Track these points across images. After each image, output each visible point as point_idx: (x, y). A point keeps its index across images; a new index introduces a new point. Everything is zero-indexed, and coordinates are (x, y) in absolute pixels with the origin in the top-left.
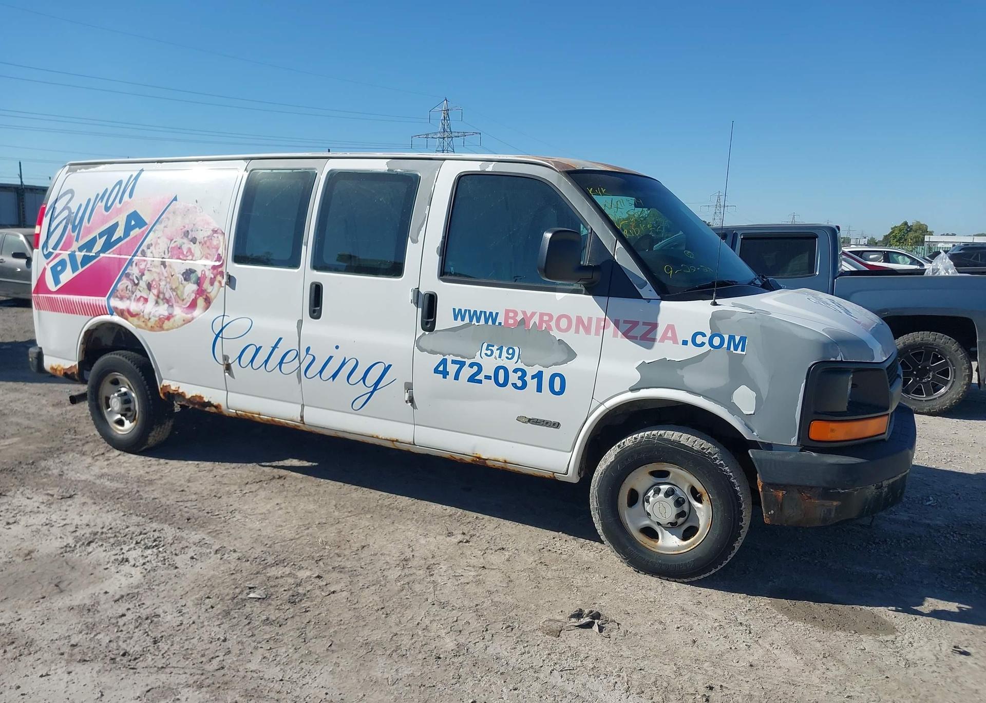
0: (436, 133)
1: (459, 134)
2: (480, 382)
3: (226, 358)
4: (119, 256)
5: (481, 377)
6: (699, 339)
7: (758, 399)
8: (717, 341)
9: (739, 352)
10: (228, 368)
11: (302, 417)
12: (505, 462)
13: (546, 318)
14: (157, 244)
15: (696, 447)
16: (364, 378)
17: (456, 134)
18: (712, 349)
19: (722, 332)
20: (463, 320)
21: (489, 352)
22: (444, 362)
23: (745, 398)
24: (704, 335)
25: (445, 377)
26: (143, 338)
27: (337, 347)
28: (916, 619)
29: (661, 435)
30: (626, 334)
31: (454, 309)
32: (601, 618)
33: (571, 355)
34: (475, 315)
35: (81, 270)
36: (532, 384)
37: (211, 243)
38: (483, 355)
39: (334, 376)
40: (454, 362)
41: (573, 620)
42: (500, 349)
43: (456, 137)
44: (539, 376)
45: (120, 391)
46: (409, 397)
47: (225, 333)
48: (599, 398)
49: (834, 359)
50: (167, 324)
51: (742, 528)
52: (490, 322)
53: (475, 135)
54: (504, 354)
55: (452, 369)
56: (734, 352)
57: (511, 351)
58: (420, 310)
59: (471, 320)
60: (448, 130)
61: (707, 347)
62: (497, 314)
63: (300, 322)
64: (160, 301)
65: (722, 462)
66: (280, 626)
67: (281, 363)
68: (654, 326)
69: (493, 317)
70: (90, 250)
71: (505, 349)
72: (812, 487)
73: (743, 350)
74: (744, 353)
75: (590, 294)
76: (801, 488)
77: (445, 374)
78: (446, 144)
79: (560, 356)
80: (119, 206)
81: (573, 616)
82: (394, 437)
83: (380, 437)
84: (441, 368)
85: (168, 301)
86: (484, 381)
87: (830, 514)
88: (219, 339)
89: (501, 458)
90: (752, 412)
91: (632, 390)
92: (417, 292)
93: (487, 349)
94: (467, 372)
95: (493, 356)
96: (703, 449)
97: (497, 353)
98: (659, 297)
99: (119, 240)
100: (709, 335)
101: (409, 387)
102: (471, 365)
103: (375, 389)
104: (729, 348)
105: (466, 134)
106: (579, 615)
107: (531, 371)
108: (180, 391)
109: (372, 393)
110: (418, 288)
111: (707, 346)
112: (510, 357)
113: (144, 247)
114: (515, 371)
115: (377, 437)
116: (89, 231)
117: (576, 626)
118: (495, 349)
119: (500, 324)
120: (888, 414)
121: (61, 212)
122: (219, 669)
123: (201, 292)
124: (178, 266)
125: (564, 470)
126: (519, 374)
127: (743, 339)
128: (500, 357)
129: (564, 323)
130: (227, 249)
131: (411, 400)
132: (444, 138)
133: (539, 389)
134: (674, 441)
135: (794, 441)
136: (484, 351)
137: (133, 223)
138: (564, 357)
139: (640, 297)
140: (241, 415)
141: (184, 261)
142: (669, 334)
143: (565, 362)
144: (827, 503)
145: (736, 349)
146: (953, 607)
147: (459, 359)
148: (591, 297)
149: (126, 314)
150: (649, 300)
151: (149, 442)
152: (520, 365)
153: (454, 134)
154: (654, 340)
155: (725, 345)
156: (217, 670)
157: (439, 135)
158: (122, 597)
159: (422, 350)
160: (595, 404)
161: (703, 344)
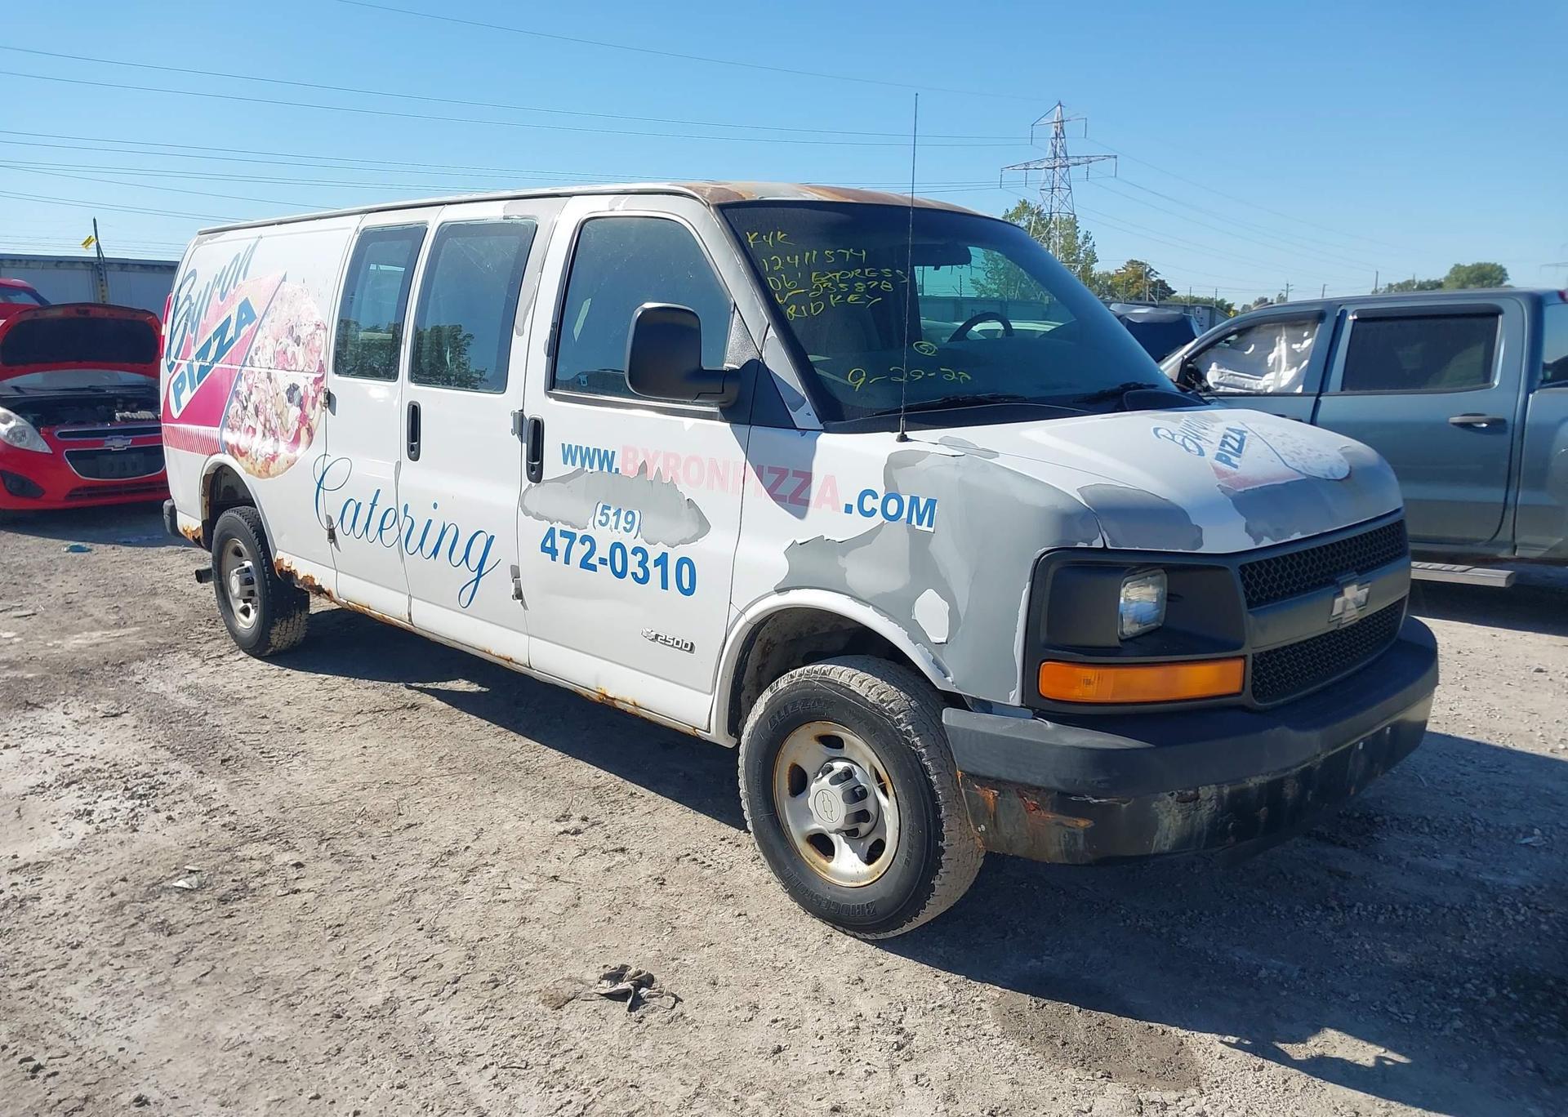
0: (1041, 161)
1: (1081, 161)
2: (593, 568)
3: (330, 520)
4: (230, 366)
5: (594, 560)
6: (868, 500)
7: (953, 615)
8: (893, 507)
9: (924, 527)
10: (332, 536)
11: (410, 615)
12: (635, 705)
13: (672, 462)
14: (265, 347)
15: (872, 698)
16: (466, 557)
17: (1076, 161)
18: (886, 521)
19: (901, 490)
20: (573, 464)
21: (604, 519)
22: (551, 533)
23: (932, 613)
24: (875, 496)
25: (554, 559)
26: (253, 488)
27: (435, 506)
28: (1261, 1068)
29: (824, 673)
30: (771, 491)
31: (563, 445)
32: (654, 985)
33: (704, 526)
34: (588, 455)
35: (198, 387)
36: (655, 573)
37: (313, 344)
38: (597, 523)
39: (435, 552)
40: (564, 534)
41: (605, 983)
42: (618, 513)
43: (1075, 164)
44: (662, 561)
45: (243, 565)
46: (516, 589)
47: (325, 484)
48: (740, 603)
49: (1085, 545)
50: (273, 467)
51: (944, 851)
52: (605, 469)
53: (1108, 160)
54: (622, 523)
55: (561, 544)
56: (918, 527)
57: (630, 518)
58: (525, 445)
59: (583, 465)
60: (1063, 155)
61: (879, 518)
62: (613, 453)
63: (399, 464)
64: (267, 434)
65: (910, 727)
66: (169, 935)
67: (381, 529)
68: (807, 478)
69: (607, 459)
70: (205, 359)
71: (623, 514)
72: (1039, 788)
73: (930, 525)
74: (931, 530)
75: (726, 421)
76: (1023, 789)
77: (553, 552)
78: (1057, 176)
79: (688, 528)
80: (233, 291)
81: (606, 977)
82: (508, 655)
83: (493, 652)
84: (548, 544)
85: (274, 433)
86: (599, 567)
87: (1076, 843)
88: (321, 490)
89: (629, 699)
90: (944, 640)
91: (780, 590)
92: (520, 417)
93: (602, 514)
94: (580, 550)
95: (608, 526)
96: (882, 701)
97: (613, 519)
98: (821, 427)
99: (232, 341)
100: (881, 496)
101: (516, 574)
102: (583, 541)
103: (480, 576)
104: (909, 520)
105: (1092, 159)
106: (617, 976)
107: (654, 554)
108: (293, 568)
109: (477, 579)
110: (522, 411)
111: (879, 516)
112: (628, 527)
113: (252, 353)
114: (635, 551)
115: (489, 653)
116: (205, 332)
117: (602, 995)
118: (611, 513)
119: (617, 470)
120: (1244, 657)
121: (183, 304)
122: (25, 989)
123: (304, 419)
124: (284, 380)
125: (704, 726)
126: (639, 556)
127: (931, 503)
128: (616, 528)
129: (694, 468)
130: (327, 353)
131: (519, 595)
132: (1054, 168)
133: (665, 586)
134: (841, 685)
135: (1014, 698)
136: (598, 517)
137: (244, 316)
138: (695, 530)
139: (790, 425)
140: (353, 608)
141: (288, 373)
142: (828, 494)
143: (695, 538)
144: (1070, 821)
145: (920, 523)
146: (1365, 1054)
147: (568, 529)
148: (727, 425)
149: (236, 451)
150: (804, 431)
151: (274, 642)
152: (640, 543)
153: (1071, 161)
154: (806, 503)
155: (905, 515)
156: (21, 989)
157: (1046, 164)
158: (27, 865)
159: (527, 513)
160: (734, 613)
161: (873, 512)
